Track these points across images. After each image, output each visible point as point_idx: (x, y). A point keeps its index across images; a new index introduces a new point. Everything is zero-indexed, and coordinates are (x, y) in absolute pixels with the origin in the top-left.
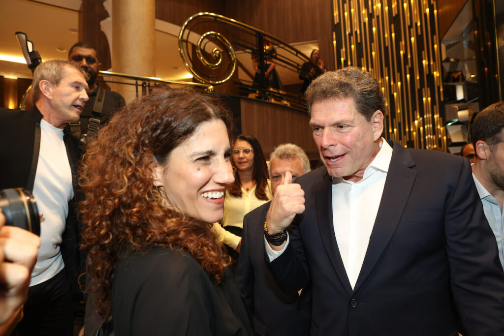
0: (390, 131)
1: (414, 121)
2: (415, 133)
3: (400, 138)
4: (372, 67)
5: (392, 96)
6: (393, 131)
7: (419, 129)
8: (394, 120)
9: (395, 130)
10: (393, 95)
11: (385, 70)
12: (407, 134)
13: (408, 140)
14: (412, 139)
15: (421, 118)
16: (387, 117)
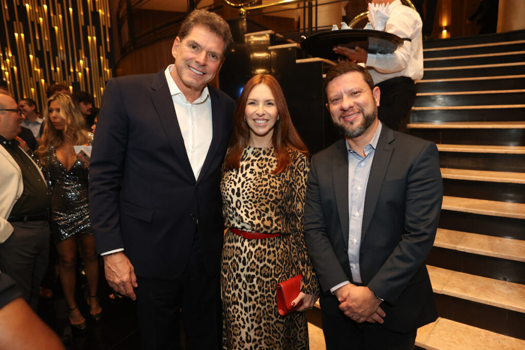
0: (53, 69)
1: (78, 61)
2: (80, 74)
3: (65, 78)
5: (52, 30)
6: (55, 70)
7: (85, 70)
8: (57, 58)
9: (58, 69)
10: (54, 29)
12: (72, 75)
13: (73, 81)
14: (78, 81)
15: (86, 59)
16: (48, 53)
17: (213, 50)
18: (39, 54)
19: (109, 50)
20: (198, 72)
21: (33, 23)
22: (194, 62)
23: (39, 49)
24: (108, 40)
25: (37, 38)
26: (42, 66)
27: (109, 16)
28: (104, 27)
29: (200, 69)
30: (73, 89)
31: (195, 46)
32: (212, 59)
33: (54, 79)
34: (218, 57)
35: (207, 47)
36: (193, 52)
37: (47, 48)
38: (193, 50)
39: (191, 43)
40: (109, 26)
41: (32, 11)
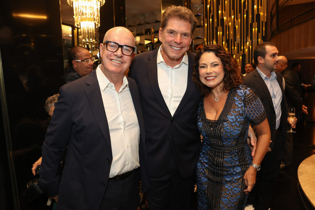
0: (233, 48)
1: (246, 42)
2: (246, 50)
3: (238, 53)
4: (225, 11)
5: (235, 28)
7: (249, 47)
8: (236, 42)
9: (236, 48)
11: (232, 12)
12: (242, 50)
13: (242, 54)
14: (245, 53)
15: (251, 41)
16: (232, 40)
17: (184, 32)
18: (227, 41)
19: (264, 35)
20: (178, 49)
21: (226, 26)
22: (174, 43)
23: (228, 38)
24: (264, 29)
25: (227, 33)
26: (228, 47)
27: (266, 15)
28: (262, 22)
29: (179, 46)
30: (242, 58)
31: (172, 32)
32: (185, 37)
33: (233, 53)
34: (189, 35)
35: (180, 31)
36: (171, 36)
37: (232, 37)
38: (171, 35)
39: (169, 31)
40: (266, 21)
41: (227, 20)
